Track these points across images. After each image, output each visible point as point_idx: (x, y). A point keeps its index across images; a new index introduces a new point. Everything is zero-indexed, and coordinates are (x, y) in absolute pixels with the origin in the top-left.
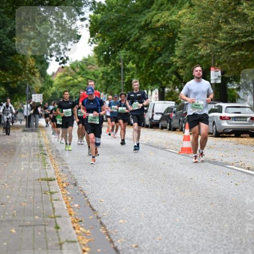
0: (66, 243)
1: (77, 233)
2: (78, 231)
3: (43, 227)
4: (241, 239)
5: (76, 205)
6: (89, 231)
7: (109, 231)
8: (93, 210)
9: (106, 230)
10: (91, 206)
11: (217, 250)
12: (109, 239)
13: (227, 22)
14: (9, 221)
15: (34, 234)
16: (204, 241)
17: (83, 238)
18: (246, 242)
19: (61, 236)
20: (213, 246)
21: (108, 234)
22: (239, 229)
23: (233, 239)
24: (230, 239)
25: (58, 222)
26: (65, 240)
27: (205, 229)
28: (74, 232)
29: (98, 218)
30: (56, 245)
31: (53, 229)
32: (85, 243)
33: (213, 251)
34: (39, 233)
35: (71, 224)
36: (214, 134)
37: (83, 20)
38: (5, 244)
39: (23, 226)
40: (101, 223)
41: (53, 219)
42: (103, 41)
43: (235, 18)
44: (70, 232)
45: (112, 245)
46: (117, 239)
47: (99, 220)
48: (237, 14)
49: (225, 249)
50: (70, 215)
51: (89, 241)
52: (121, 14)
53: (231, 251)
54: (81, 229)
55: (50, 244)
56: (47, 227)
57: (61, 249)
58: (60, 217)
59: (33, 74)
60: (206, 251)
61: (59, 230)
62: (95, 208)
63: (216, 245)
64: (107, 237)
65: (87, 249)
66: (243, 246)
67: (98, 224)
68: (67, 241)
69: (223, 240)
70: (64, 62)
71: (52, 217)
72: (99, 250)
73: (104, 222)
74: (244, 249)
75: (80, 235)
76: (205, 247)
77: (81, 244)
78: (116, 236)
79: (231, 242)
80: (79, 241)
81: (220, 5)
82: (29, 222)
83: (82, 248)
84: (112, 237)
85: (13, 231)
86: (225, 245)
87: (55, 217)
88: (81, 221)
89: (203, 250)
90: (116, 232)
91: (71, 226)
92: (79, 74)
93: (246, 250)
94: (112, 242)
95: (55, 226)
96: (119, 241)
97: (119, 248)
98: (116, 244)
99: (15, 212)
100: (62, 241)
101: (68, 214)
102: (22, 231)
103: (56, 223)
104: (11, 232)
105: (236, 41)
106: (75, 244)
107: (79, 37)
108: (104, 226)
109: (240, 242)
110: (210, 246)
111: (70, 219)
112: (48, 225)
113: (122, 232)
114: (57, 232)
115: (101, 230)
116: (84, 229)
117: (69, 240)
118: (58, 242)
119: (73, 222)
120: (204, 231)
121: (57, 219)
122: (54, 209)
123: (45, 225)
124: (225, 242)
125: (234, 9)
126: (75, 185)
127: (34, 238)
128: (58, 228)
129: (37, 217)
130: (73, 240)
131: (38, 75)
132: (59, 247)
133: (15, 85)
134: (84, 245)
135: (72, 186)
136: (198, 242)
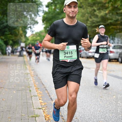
0: (33, 96)
1: (37, 93)
2: (38, 92)
3: (25, 91)
4: (96, 95)
5: (37, 83)
6: (41, 92)
7: (49, 92)
8: (43, 85)
9: (48, 92)
10: (42, 83)
11: (87, 99)
12: (49, 95)
13: (91, 18)
14: (13, 89)
15: (22, 93)
16: (83, 96)
17: (39, 95)
18: (98, 96)
19: (31, 94)
20: (86, 98)
21: (48, 93)
22: (95, 91)
23: (93, 95)
24: (92, 95)
25: (31, 89)
26: (33, 95)
27: (83, 91)
28: (36, 92)
29: (45, 87)
30: (30, 97)
31: (29, 91)
32: (40, 96)
33: (86, 99)
34: (24, 93)
35: (35, 89)
36: (86, 57)
37: (40, 16)
38: (12, 97)
39: (18, 90)
40: (46, 89)
41: (29, 88)
42: (47, 24)
43: (94, 16)
44: (35, 92)
45: (50, 97)
46: (52, 95)
47: (45, 88)
48: (94, 15)
49: (90, 99)
50: (35, 86)
51: (42, 96)
52: (53, 15)
53: (92, 99)
54: (39, 91)
55: (27, 97)
56: (26, 91)
57: (32, 98)
58: (31, 87)
59: (22, 36)
60: (83, 99)
61: (31, 92)
62: (44, 84)
63: (87, 97)
64: (48, 94)
65: (41, 99)
66: (96, 98)
67: (45, 90)
68: (34, 96)
69: (89, 95)
70: (33, 32)
71: (28, 87)
72: (45, 99)
73: (47, 89)
74: (97, 98)
75: (38, 93)
76: (83, 98)
77: (38, 97)
78: (51, 94)
79: (92, 96)
80: (38, 96)
81: (89, 12)
82: (20, 89)
83: (39, 98)
84: (50, 94)
85: (15, 92)
86: (90, 97)
87: (30, 87)
88: (39, 89)
89: (82, 99)
90: (51, 93)
91: (35, 90)
92: (38, 36)
93: (98, 99)
94: (50, 96)
95: (29, 90)
96: (52, 96)
97: (52, 98)
98: (51, 97)
99: (15, 85)
100: (32, 96)
101: (34, 86)
102: (18, 92)
103: (30, 89)
104: (14, 93)
105: (94, 25)
106: (36, 97)
107: (38, 23)
108: (47, 90)
109: (95, 96)
110: (85, 98)
111: (35, 88)
112: (27, 90)
113: (53, 92)
114: (30, 92)
115: (46, 92)
116: (40, 91)
117: (35, 95)
118: (30, 96)
119: (36, 89)
120: (82, 92)
121: (30, 88)
122: (29, 84)
123: (26, 90)
124: (90, 96)
125: (93, 13)
126: (37, 76)
127: (22, 95)
128: (30, 91)
129: (23, 87)
130: (36, 95)
131: (23, 36)
132: (31, 98)
133: (15, 40)
134: (40, 97)
135: (35, 76)
136: (81, 96)
